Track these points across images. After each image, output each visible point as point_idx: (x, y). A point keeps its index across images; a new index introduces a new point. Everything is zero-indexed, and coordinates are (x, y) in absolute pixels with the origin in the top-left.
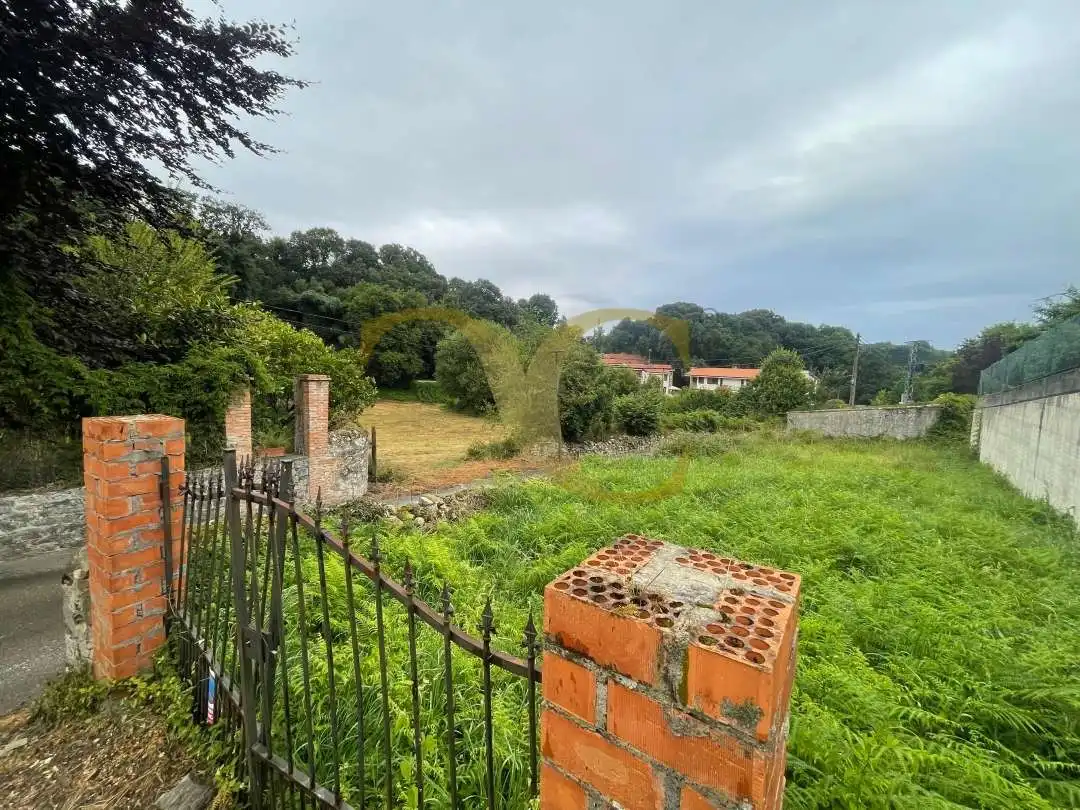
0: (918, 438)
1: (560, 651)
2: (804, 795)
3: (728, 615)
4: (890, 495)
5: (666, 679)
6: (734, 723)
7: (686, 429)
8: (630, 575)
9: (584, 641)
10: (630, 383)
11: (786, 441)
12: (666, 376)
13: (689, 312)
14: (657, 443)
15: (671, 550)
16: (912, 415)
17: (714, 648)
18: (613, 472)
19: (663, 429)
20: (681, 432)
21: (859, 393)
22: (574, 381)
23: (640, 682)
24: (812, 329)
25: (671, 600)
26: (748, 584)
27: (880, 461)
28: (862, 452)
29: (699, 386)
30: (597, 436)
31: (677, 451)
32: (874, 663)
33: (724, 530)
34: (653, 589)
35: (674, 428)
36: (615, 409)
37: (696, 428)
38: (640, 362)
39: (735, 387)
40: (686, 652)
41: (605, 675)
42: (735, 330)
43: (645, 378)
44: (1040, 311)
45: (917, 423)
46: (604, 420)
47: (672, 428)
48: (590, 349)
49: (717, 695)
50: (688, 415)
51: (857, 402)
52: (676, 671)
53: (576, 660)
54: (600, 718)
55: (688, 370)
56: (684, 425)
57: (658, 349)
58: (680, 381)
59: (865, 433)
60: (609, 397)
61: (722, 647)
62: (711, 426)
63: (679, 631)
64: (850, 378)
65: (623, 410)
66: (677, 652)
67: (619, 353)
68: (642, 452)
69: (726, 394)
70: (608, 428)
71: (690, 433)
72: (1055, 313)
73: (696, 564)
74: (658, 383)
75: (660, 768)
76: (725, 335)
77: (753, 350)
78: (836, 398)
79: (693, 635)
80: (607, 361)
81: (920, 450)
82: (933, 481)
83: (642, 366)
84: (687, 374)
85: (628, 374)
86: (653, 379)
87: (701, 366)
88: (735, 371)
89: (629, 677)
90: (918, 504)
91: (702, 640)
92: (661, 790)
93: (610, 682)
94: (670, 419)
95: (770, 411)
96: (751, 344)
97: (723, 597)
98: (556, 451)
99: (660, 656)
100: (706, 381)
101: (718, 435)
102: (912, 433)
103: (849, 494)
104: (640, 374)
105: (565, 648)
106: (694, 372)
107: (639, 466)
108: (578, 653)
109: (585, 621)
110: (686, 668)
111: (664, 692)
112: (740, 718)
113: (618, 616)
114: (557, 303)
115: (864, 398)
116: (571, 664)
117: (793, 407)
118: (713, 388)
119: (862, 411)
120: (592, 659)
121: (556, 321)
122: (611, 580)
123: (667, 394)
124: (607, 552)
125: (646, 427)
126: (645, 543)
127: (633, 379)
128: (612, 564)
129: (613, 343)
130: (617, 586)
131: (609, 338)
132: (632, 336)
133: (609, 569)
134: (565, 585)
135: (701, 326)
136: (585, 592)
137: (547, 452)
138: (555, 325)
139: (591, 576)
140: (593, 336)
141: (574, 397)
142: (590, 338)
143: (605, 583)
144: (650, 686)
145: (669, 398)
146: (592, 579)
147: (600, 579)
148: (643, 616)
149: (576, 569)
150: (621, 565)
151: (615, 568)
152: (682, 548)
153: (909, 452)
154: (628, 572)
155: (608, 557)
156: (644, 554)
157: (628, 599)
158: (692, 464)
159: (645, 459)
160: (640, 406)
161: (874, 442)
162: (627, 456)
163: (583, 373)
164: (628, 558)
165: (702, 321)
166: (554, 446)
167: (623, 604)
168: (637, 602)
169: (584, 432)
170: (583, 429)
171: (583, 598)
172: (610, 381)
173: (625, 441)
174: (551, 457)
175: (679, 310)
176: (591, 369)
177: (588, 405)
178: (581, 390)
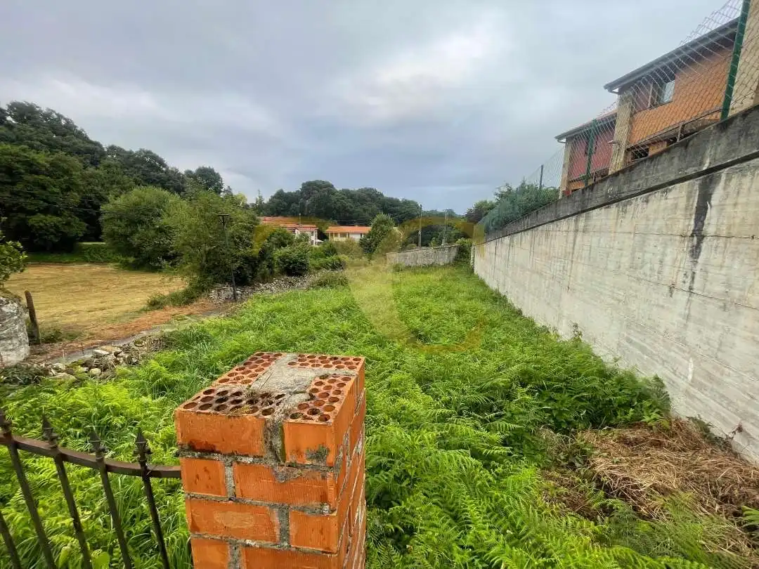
0: (449, 264)
1: (194, 454)
2: (387, 475)
3: (314, 394)
4: (437, 296)
5: (272, 449)
6: (315, 462)
7: (328, 269)
8: (250, 384)
9: (210, 441)
10: (286, 239)
12: (313, 232)
13: (324, 187)
14: (310, 279)
15: (288, 357)
16: (447, 251)
17: (299, 420)
18: (276, 304)
19: (312, 270)
20: (324, 271)
21: (423, 240)
22: (240, 238)
23: (254, 457)
24: (398, 201)
25: (276, 394)
26: (332, 370)
27: (433, 277)
28: (425, 274)
29: (335, 239)
30: (265, 279)
31: (322, 284)
32: (424, 391)
34: (265, 390)
35: (320, 269)
36: (276, 258)
37: (334, 268)
38: (292, 222)
39: (357, 238)
40: (282, 428)
41: (230, 460)
42: (354, 201)
43: (298, 233)
44: (496, 194)
45: (449, 255)
46: (268, 267)
47: (318, 269)
48: (253, 213)
49: (304, 450)
50: (329, 259)
51: (422, 245)
52: (277, 442)
53: (207, 457)
54: (231, 490)
55: (327, 228)
56: (325, 266)
57: (305, 213)
58: (322, 236)
59: (426, 263)
60: (271, 249)
61: (305, 418)
63: (277, 416)
65: (283, 259)
66: (277, 429)
67: (277, 216)
68: (299, 287)
69: (351, 242)
70: (272, 273)
71: (329, 271)
72: (501, 196)
73: (301, 365)
74: (307, 239)
75: (275, 506)
76: (349, 204)
77: (367, 215)
78: (412, 243)
79: (287, 415)
80: (266, 221)
81: (450, 270)
82: (455, 286)
83: (294, 225)
84: (326, 231)
85: (285, 231)
86: (303, 234)
87: (335, 225)
88: (357, 228)
89: (247, 456)
90: (449, 299)
91: (293, 417)
92: (276, 520)
93: (234, 463)
94: (316, 263)
96: (365, 210)
97: (313, 383)
98: (232, 293)
99: (266, 435)
100: (339, 235)
102: (446, 261)
103: (417, 299)
104: (294, 232)
105: (197, 451)
106: (330, 229)
107: (296, 298)
108: (208, 451)
109: (209, 427)
110: (283, 438)
111: (271, 458)
112: (317, 457)
113: (234, 417)
114: (222, 175)
115: (425, 244)
116: (204, 461)
118: (344, 239)
119: (424, 250)
120: (218, 452)
121: (222, 190)
122: (235, 390)
123: (314, 245)
124: (237, 370)
125: (300, 269)
126: (269, 356)
127: (289, 235)
128: (238, 379)
129: (271, 209)
130: (238, 394)
131: (268, 205)
132: (285, 203)
133: (236, 383)
134: (193, 404)
135: (333, 198)
136: (211, 405)
137: (224, 295)
138: (222, 194)
139: (218, 391)
140: (255, 203)
141: (242, 251)
142: (253, 205)
143: (229, 394)
144: (262, 457)
145: (316, 249)
146: (218, 394)
147: (225, 392)
148: (253, 412)
149: (207, 389)
150: (246, 377)
151: (240, 381)
152: (294, 355)
153: (446, 271)
154: (250, 381)
155: (236, 374)
156: (266, 365)
157: (244, 402)
158: (332, 292)
159: (300, 292)
160: (295, 255)
161: (430, 267)
162: (289, 291)
163: (248, 232)
164: (253, 370)
165: (333, 194)
166: (228, 291)
167: (240, 407)
168: (251, 402)
169: (254, 277)
170: (252, 275)
171: (207, 411)
172: (270, 238)
173: (286, 280)
174: (228, 299)
175: (318, 186)
176: (254, 229)
177: (254, 257)
178: (247, 245)
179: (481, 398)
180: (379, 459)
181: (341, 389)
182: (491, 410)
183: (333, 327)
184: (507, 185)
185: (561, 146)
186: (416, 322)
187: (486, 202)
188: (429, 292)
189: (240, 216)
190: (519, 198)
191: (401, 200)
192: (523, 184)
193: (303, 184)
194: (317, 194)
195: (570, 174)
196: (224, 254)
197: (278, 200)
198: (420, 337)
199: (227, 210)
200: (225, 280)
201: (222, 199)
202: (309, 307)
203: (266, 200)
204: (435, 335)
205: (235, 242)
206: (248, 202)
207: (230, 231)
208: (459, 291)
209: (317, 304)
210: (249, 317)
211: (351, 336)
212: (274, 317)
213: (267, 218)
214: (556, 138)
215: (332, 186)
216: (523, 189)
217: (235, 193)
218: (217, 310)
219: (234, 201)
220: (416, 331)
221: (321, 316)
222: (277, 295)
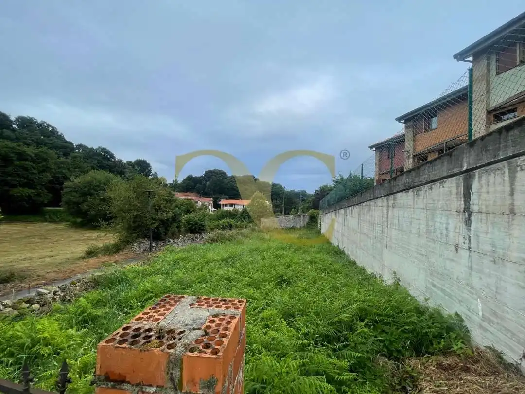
0: (304, 227)
1: (108, 385)
3: (207, 330)
4: (296, 250)
5: (172, 379)
6: (205, 391)
7: (219, 229)
8: (159, 321)
9: (121, 372)
10: (192, 207)
11: (260, 231)
12: (210, 204)
13: (220, 174)
14: (206, 236)
15: (188, 299)
16: (302, 218)
17: (196, 353)
19: (208, 230)
20: (217, 230)
21: (286, 209)
22: (160, 207)
23: (157, 386)
25: (179, 331)
26: (222, 310)
27: (293, 236)
29: (225, 208)
30: (174, 236)
31: (214, 240)
32: (288, 324)
33: (234, 276)
34: (171, 327)
35: (214, 229)
36: (183, 221)
37: (224, 228)
38: (197, 196)
39: (240, 208)
40: (182, 360)
41: (137, 389)
43: (200, 203)
44: (333, 181)
45: (304, 221)
46: (177, 227)
47: (212, 229)
48: (170, 190)
49: (197, 380)
50: (220, 222)
51: (285, 213)
52: (176, 373)
53: (118, 387)
55: (220, 201)
56: (218, 227)
57: (206, 191)
58: (217, 206)
59: (288, 226)
60: (180, 214)
61: (201, 352)
62: (230, 227)
63: (179, 349)
64: (282, 204)
65: (188, 221)
66: (177, 362)
67: (186, 192)
68: (198, 242)
69: (236, 211)
70: (180, 231)
72: (337, 182)
73: (199, 305)
74: (206, 208)
78: (278, 212)
79: (186, 349)
80: (180, 196)
81: (304, 231)
83: (197, 199)
84: (220, 203)
85: (191, 202)
86: (203, 205)
87: (226, 199)
88: (240, 201)
89: (151, 386)
90: (305, 252)
91: (191, 350)
94: (212, 225)
95: (255, 218)
97: (208, 321)
98: (149, 246)
99: (168, 366)
100: (228, 206)
101: (233, 231)
102: (302, 225)
103: (282, 252)
104: (197, 203)
105: (111, 381)
106: (223, 202)
107: (196, 249)
108: (119, 381)
110: (181, 369)
111: (170, 388)
112: (208, 387)
113: (145, 351)
114: (151, 165)
115: (287, 212)
116: (115, 390)
117: (263, 217)
118: (231, 209)
119: (287, 217)
120: (129, 383)
121: (151, 174)
122: (147, 327)
123: (211, 212)
124: (150, 309)
125: (200, 229)
126: (175, 298)
127: (193, 205)
128: (150, 317)
129: (183, 187)
130: (149, 330)
131: (181, 185)
132: (193, 184)
133: (148, 321)
134: (113, 340)
135: (226, 181)
136: (127, 340)
137: (143, 247)
138: (150, 177)
139: (134, 328)
140: (172, 183)
141: (160, 216)
142: (170, 184)
143: (142, 330)
144: (163, 387)
145: (211, 214)
146: (134, 330)
147: (140, 329)
148: (160, 346)
149: (125, 326)
150: (156, 316)
151: (151, 319)
152: (194, 297)
153: (302, 232)
154: (159, 319)
155: (149, 313)
156: (172, 305)
157: (154, 337)
158: (222, 246)
159: (198, 246)
160: (197, 219)
161: (291, 229)
162: (189, 245)
163: (165, 203)
164: (162, 310)
165: (226, 178)
166: (146, 244)
167: (149, 342)
168: (158, 338)
169: (166, 234)
170: (165, 232)
171: (124, 346)
172: (181, 206)
173: (189, 237)
174: (145, 250)
175: (215, 173)
176: (170, 200)
177: (168, 220)
178: (164, 211)
179: (331, 331)
180: (254, 385)
181: (229, 326)
182: (339, 341)
183: (221, 272)
184: (340, 175)
185: (373, 153)
186: (282, 270)
187: (327, 186)
188: (290, 247)
189: (161, 191)
190: (349, 184)
192: (351, 175)
193: (206, 172)
194: (215, 178)
195: (380, 170)
196: (146, 218)
197: (188, 182)
198: (284, 281)
199: (152, 187)
200: (145, 236)
201: (150, 180)
202: (204, 257)
203: (180, 181)
204: (295, 279)
205: (155, 209)
206: (168, 183)
207: (152, 202)
208: (311, 246)
209: (210, 255)
210: (159, 264)
211: (233, 280)
212: (178, 265)
213: (179, 193)
214: (369, 147)
215: (225, 173)
216: (351, 178)
217: (159, 176)
219: (158, 182)
220: (282, 276)
221: (213, 264)
222: (182, 248)
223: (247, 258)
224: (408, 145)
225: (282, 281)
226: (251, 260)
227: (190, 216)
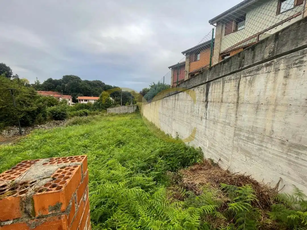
0: (134, 112)
2: (105, 207)
4: (129, 126)
7: (78, 116)
10: (54, 102)
11: (107, 116)
12: (69, 99)
13: (75, 78)
14: (67, 121)
15: (43, 161)
16: (132, 107)
18: (47, 135)
19: (70, 117)
20: (76, 117)
21: (123, 103)
22: (24, 102)
24: (111, 87)
26: (68, 163)
27: (127, 118)
28: (124, 117)
29: (82, 102)
30: (41, 123)
31: (74, 123)
32: (123, 165)
33: (89, 144)
35: (74, 116)
36: (48, 112)
37: (81, 115)
38: (58, 94)
39: (93, 102)
42: (91, 85)
43: (61, 99)
44: (150, 86)
45: (133, 109)
46: (43, 116)
47: (73, 116)
48: (33, 89)
50: (78, 112)
51: (123, 105)
55: (77, 97)
56: (77, 115)
57: (65, 90)
58: (74, 101)
59: (124, 112)
60: (44, 107)
62: (86, 114)
63: (30, 193)
64: (121, 99)
65: (52, 112)
67: (49, 91)
68: (62, 125)
69: (90, 104)
70: (45, 119)
71: (78, 117)
72: (152, 87)
73: (51, 163)
74: (66, 102)
76: (89, 87)
77: (97, 92)
78: (118, 104)
80: (39, 93)
81: (134, 115)
82: (136, 121)
83: (60, 96)
84: (77, 99)
85: (53, 98)
86: (64, 100)
87: (82, 96)
88: (92, 98)
90: (134, 126)
91: (40, 191)
94: (72, 113)
95: (103, 108)
96: (96, 90)
98: (18, 131)
100: (84, 101)
101: (88, 117)
102: (133, 111)
103: (121, 127)
104: (59, 99)
106: (79, 98)
107: (60, 130)
114: (11, 68)
115: (124, 104)
117: (108, 107)
118: (86, 103)
119: (123, 107)
121: (12, 76)
122: (2, 185)
123: (70, 105)
124: (6, 173)
125: (62, 117)
126: (31, 162)
127: (56, 100)
128: (6, 177)
129: (45, 87)
130: (4, 186)
131: (42, 85)
132: (54, 85)
133: (4, 180)
135: (80, 84)
137: (12, 132)
138: (11, 78)
140: (34, 83)
141: (25, 108)
142: (32, 85)
145: (71, 107)
148: (13, 194)
150: (12, 176)
151: (7, 179)
152: (47, 159)
153: (132, 115)
154: (14, 178)
155: (6, 175)
156: (28, 167)
157: (7, 190)
158: (80, 127)
159: (62, 128)
160: (59, 110)
161: (126, 114)
162: (55, 128)
163: (29, 99)
164: (18, 171)
165: (80, 82)
166: (16, 130)
168: (12, 189)
169: (33, 122)
170: (32, 121)
172: (44, 101)
173: (54, 123)
174: (15, 134)
175: (72, 78)
176: (33, 96)
177: (33, 111)
178: (29, 105)
179: (145, 164)
181: (72, 172)
183: (80, 143)
184: (154, 83)
185: (170, 71)
186: (120, 137)
187: (146, 89)
188: (126, 124)
189: (24, 90)
190: (158, 88)
191: (113, 86)
192: (159, 83)
193: (64, 76)
194: (72, 82)
195: (173, 81)
196: (12, 110)
197: (49, 83)
198: (121, 143)
199: (16, 87)
200: (13, 124)
201: (12, 81)
202: (66, 135)
203: (41, 82)
204: (128, 141)
205: (20, 104)
206: (30, 83)
207: (18, 97)
208: (137, 123)
209: (71, 133)
210: (29, 143)
211: (88, 146)
212: (46, 141)
213: (42, 92)
214: (168, 67)
215: (80, 78)
216: (159, 85)
217: (20, 78)
218: (8, 141)
219: (19, 81)
220: (120, 141)
221: (73, 139)
222: (48, 130)
223: (98, 132)
224: (187, 68)
225: (120, 143)
226: (100, 134)
227: (52, 108)
